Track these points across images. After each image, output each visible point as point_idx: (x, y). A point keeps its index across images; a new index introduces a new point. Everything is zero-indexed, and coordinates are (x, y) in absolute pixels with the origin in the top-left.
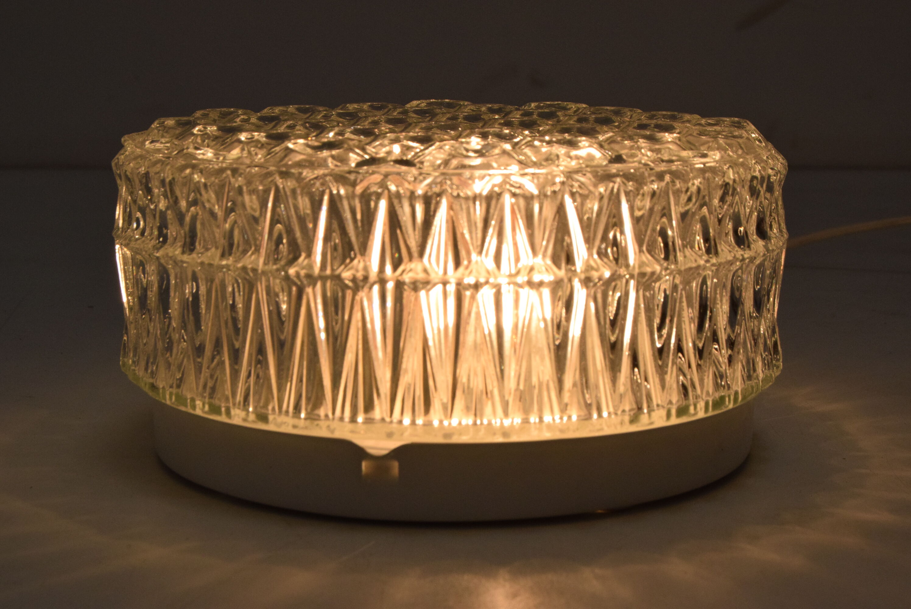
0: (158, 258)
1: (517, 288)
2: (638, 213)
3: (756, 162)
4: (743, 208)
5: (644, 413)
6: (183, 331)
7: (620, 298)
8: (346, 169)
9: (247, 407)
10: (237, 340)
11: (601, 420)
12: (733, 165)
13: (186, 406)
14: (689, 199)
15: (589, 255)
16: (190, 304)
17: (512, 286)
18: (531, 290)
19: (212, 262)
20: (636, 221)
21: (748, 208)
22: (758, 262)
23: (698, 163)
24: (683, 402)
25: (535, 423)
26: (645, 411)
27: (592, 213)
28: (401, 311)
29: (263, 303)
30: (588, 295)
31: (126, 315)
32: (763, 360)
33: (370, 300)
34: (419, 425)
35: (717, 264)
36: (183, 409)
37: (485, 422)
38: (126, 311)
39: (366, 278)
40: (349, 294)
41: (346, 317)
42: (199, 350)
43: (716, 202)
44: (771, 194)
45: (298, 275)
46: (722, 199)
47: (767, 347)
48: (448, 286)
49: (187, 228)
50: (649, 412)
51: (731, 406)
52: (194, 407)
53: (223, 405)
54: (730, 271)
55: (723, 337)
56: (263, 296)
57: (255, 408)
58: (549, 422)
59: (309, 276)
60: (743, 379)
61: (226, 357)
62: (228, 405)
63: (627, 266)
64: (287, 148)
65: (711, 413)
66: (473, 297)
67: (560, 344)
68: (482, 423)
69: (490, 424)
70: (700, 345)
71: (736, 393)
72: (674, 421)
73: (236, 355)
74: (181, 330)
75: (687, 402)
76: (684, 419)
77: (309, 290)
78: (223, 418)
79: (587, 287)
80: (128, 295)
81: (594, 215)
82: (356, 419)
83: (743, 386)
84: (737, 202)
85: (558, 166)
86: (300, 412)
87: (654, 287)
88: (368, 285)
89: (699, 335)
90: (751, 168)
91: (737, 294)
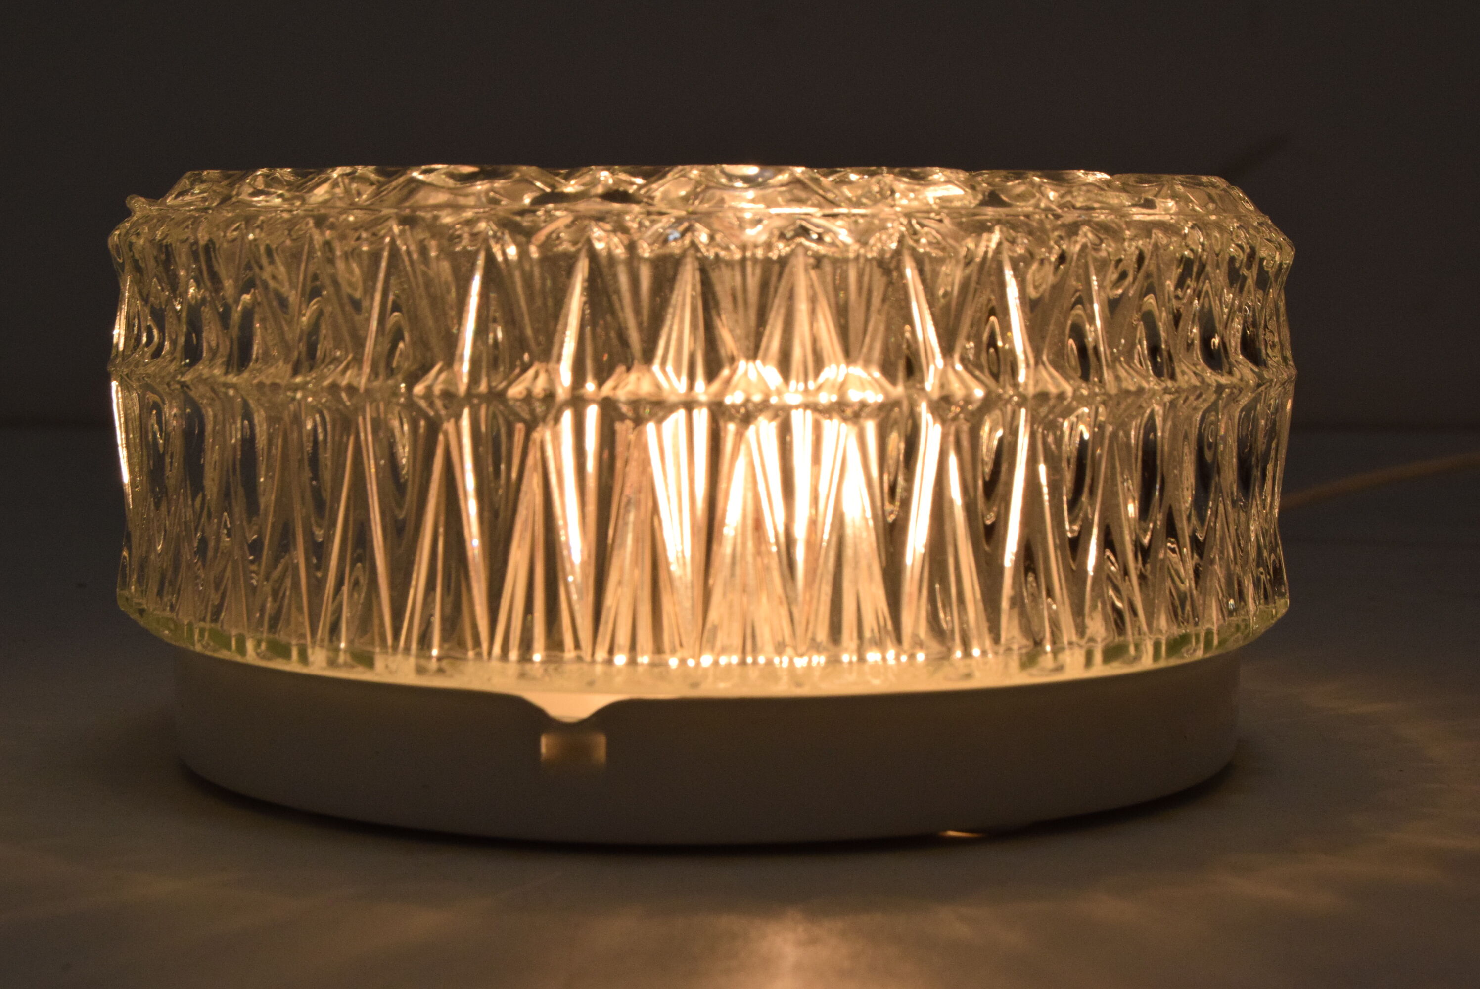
0: (183, 385)
1: (818, 416)
2: (1032, 293)
3: (1240, 225)
4: (1218, 302)
5: (1046, 653)
6: (225, 514)
7: (1001, 440)
8: (516, 206)
9: (336, 643)
10: (320, 526)
11: (968, 661)
12: (1200, 225)
13: (229, 648)
14: (1123, 276)
15: (946, 365)
16: (238, 463)
17: (809, 412)
18: (843, 425)
19: (278, 381)
20: (1030, 306)
21: (1226, 307)
22: (1244, 401)
23: (1139, 215)
24: (1114, 638)
25: (851, 662)
26: (1048, 648)
27: (953, 285)
28: (613, 458)
29: (368, 450)
30: (944, 437)
31: (129, 505)
32: (1257, 583)
33: (556, 438)
34: (642, 664)
35: (1173, 389)
36: (224, 654)
37: (762, 660)
38: (127, 500)
39: (549, 396)
40: (520, 430)
41: (514, 475)
42: (256, 548)
43: (1170, 285)
44: (1264, 292)
45: (428, 395)
46: (1181, 284)
47: (1263, 560)
48: (696, 412)
49: (235, 332)
50: (1055, 653)
51: (1199, 654)
52: (242, 650)
53: (294, 642)
54: (1195, 409)
55: (1185, 529)
56: (367, 436)
57: (350, 642)
58: (876, 662)
59: (448, 395)
60: (1221, 610)
61: (300, 556)
62: (302, 642)
63: (1016, 385)
64: (413, 180)
65: (1162, 663)
66: (740, 436)
67: (895, 522)
68: (755, 662)
69: (770, 662)
70: (1146, 541)
71: (1209, 633)
72: (1100, 670)
73: (318, 551)
74: (223, 512)
75: (1122, 639)
76: (1116, 669)
77: (449, 426)
78: (293, 666)
79: (943, 422)
80: (131, 472)
81: (956, 288)
82: (531, 656)
83: (1221, 621)
84: (1207, 293)
85: (892, 206)
86: (430, 648)
87: (1062, 425)
88: (553, 412)
89: (1143, 524)
90: (1231, 232)
91: (1208, 456)
